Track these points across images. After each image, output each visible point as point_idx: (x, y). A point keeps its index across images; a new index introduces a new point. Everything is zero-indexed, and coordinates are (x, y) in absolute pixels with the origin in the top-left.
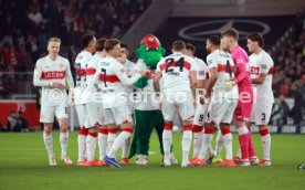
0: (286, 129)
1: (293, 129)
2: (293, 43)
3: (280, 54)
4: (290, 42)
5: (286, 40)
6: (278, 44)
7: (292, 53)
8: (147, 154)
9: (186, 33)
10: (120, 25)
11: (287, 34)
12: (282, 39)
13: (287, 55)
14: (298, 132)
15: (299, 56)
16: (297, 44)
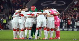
0: (70, 30)
1: (72, 30)
2: (72, 7)
3: (68, 10)
4: (71, 7)
5: (70, 6)
6: (68, 7)
7: (71, 9)
8: (32, 36)
9: (43, 4)
10: (25, 2)
11: (70, 5)
12: (69, 6)
13: (70, 10)
14: (73, 30)
15: (73, 10)
16: (73, 7)
